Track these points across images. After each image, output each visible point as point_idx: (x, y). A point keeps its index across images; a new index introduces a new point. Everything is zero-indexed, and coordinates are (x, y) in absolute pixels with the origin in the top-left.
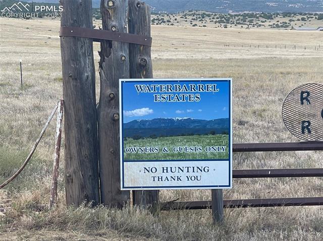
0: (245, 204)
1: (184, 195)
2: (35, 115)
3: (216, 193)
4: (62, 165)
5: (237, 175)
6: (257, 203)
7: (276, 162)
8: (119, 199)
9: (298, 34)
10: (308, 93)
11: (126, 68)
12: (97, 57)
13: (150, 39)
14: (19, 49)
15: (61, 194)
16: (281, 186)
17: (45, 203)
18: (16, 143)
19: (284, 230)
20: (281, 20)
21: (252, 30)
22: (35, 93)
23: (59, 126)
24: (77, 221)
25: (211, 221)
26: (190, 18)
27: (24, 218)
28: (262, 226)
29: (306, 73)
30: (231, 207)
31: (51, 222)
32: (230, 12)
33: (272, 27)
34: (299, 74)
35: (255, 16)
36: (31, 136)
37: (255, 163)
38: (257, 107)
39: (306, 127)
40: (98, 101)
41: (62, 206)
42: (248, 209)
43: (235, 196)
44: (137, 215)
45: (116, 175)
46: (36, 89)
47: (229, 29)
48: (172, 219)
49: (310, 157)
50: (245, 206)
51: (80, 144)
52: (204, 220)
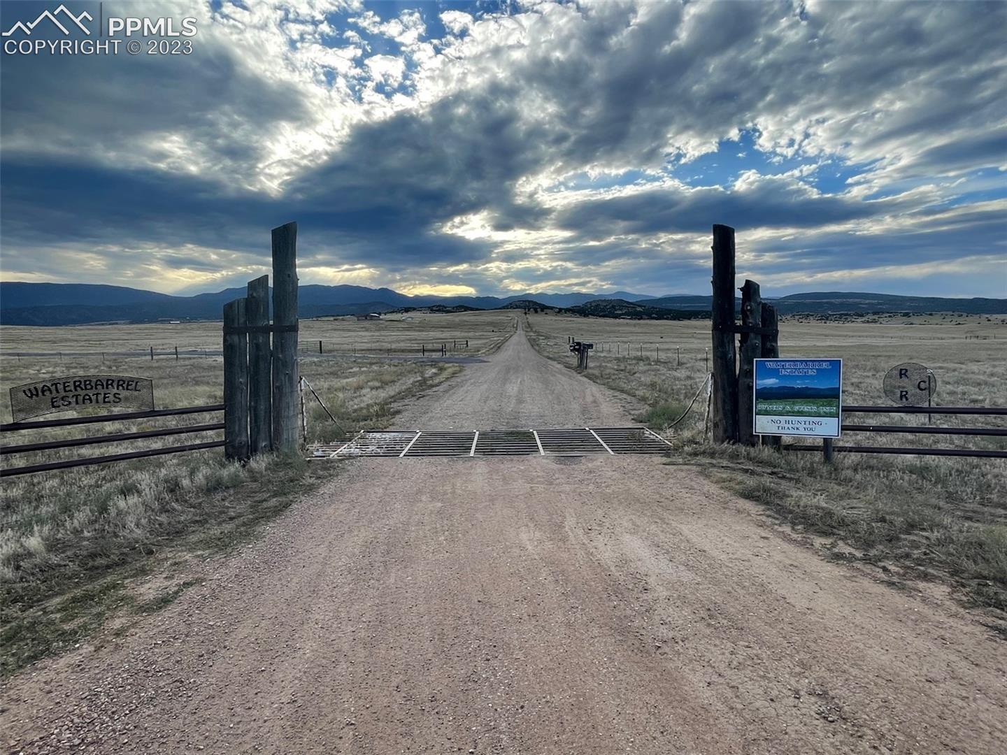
0: (850, 450)
1: (799, 440)
2: (689, 382)
3: (827, 441)
4: (711, 415)
5: (844, 428)
6: (858, 449)
7: (873, 420)
8: (751, 440)
9: (885, 327)
10: (906, 370)
11: (759, 351)
12: (737, 344)
13: (777, 331)
14: (675, 340)
15: (710, 434)
16: (879, 439)
17: (699, 439)
18: (677, 399)
19: (884, 471)
20: (871, 317)
21: (847, 325)
22: (687, 368)
23: (710, 389)
24: (723, 453)
25: (823, 460)
26: (797, 317)
27: (686, 448)
28: (865, 466)
29: (894, 356)
30: (838, 451)
31: (704, 453)
32: (830, 312)
33: (863, 322)
34: (889, 357)
35: (850, 315)
36: (686, 396)
37: (856, 420)
38: (854, 380)
39: (903, 396)
40: (737, 372)
41: (711, 442)
42: (852, 454)
43: (841, 444)
44: (767, 452)
45: (750, 423)
46: (688, 365)
47: (828, 324)
48: (792, 457)
49: (902, 418)
50: (850, 451)
51: (724, 402)
52: (817, 459)
